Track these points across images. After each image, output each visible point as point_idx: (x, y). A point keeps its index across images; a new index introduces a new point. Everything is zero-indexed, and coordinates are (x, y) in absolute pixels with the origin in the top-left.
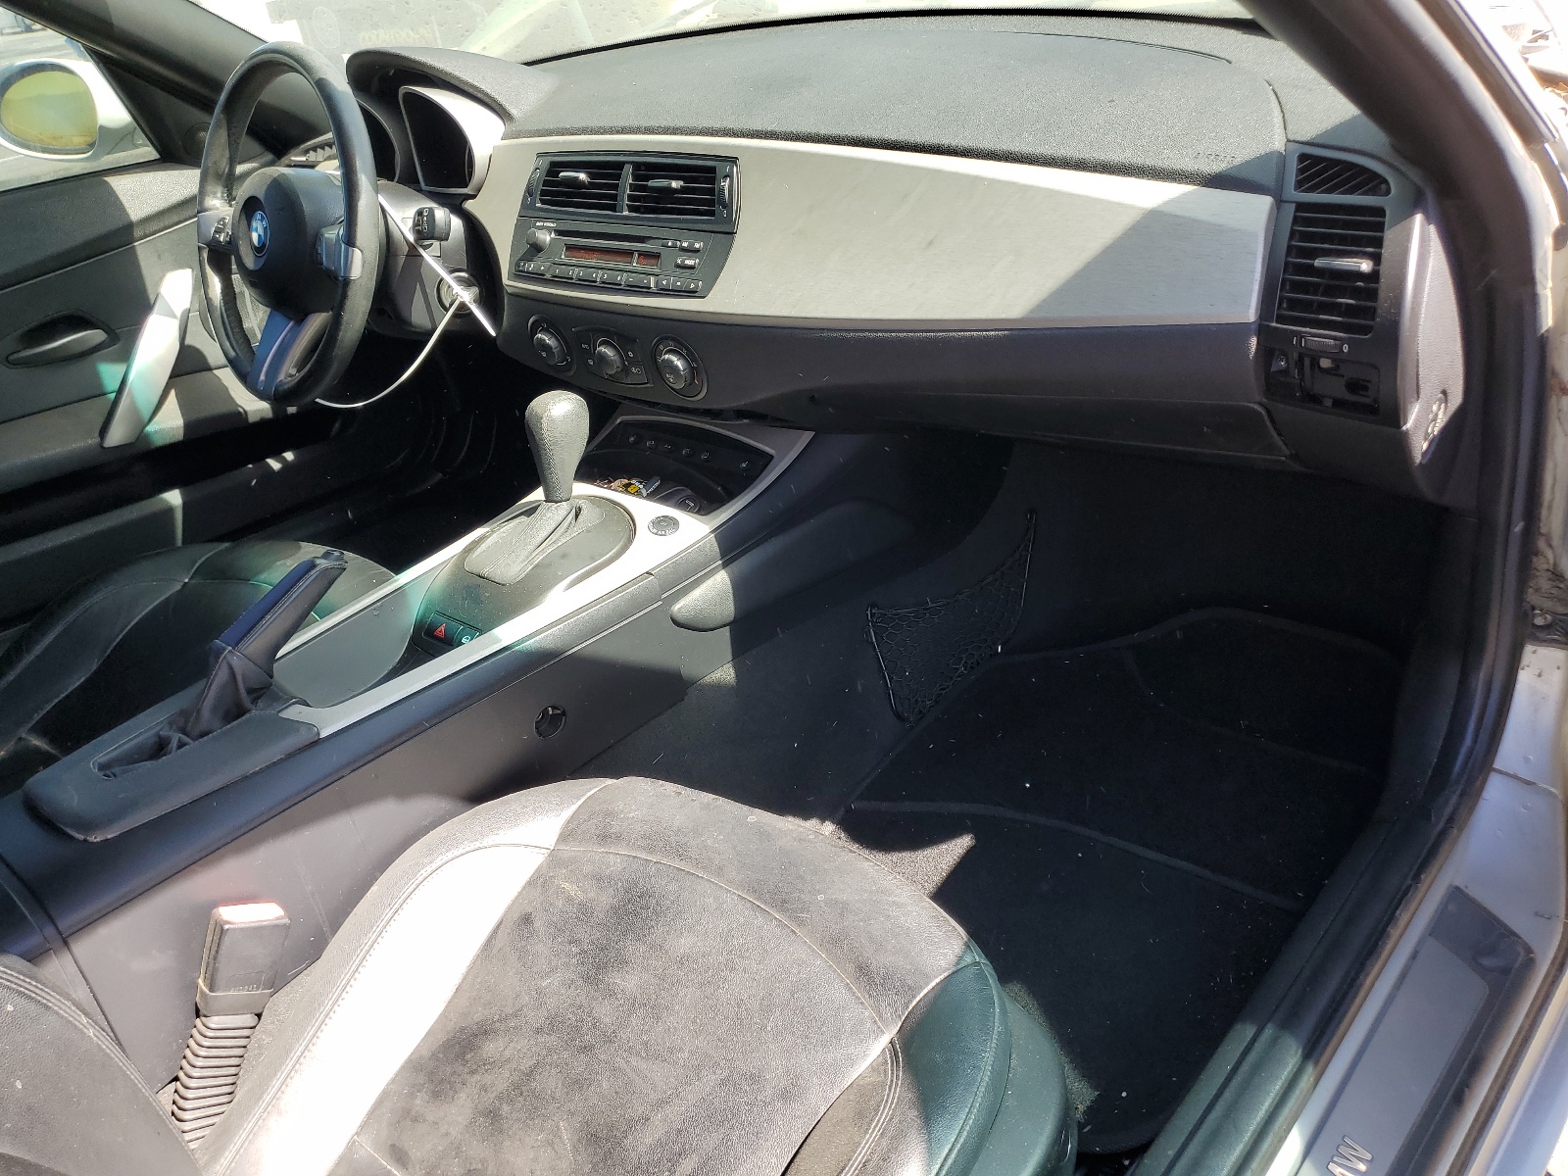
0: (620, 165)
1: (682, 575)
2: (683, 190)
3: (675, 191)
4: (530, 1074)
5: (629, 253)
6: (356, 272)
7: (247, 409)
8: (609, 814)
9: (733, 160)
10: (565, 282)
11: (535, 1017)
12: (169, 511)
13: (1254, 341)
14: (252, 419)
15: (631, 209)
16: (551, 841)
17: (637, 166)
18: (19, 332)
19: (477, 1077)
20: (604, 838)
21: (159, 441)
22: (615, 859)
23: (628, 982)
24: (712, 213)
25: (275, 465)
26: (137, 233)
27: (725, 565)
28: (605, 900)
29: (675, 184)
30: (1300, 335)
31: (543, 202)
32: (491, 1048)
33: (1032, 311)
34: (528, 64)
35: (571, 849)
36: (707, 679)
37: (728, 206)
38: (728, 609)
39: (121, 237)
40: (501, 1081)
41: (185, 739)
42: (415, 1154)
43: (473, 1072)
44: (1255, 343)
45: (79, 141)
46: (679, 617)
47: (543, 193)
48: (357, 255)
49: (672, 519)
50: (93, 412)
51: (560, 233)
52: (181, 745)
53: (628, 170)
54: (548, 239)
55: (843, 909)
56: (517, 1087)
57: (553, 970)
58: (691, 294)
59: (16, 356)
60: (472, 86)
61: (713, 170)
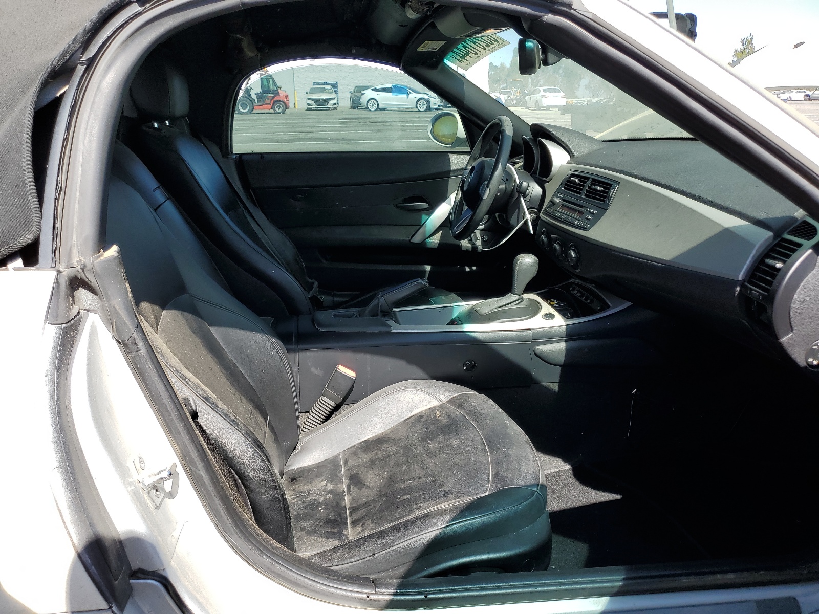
0: (588, 178)
1: (546, 337)
2: (601, 191)
3: (599, 191)
4: (388, 457)
5: (575, 210)
6: (486, 196)
7: (463, 245)
8: (466, 400)
9: (618, 183)
10: (559, 220)
11: (402, 443)
12: (425, 271)
13: (738, 289)
14: (463, 249)
15: (586, 195)
16: (445, 400)
17: (594, 180)
18: (403, 198)
19: (377, 451)
20: (459, 406)
21: (429, 246)
22: (457, 412)
23: (431, 445)
24: (604, 201)
25: (467, 269)
26: (451, 174)
27: (566, 341)
28: (444, 421)
29: (599, 188)
30: (752, 289)
31: (565, 188)
32: (386, 446)
33: (674, 259)
34: (604, 141)
35: (448, 405)
36: (545, 385)
37: (609, 199)
38: (561, 359)
39: (446, 174)
40: (381, 454)
41: (358, 316)
42: (349, 463)
43: (377, 450)
44: (738, 290)
45: (450, 141)
46: (537, 352)
47: (566, 185)
48: (488, 190)
49: (552, 314)
50: (412, 229)
51: (563, 200)
52: (356, 317)
53: (591, 179)
54: (558, 201)
55: (507, 455)
56: (384, 458)
57: (416, 433)
58: (584, 229)
59: (400, 205)
60: (566, 144)
61: (611, 185)
